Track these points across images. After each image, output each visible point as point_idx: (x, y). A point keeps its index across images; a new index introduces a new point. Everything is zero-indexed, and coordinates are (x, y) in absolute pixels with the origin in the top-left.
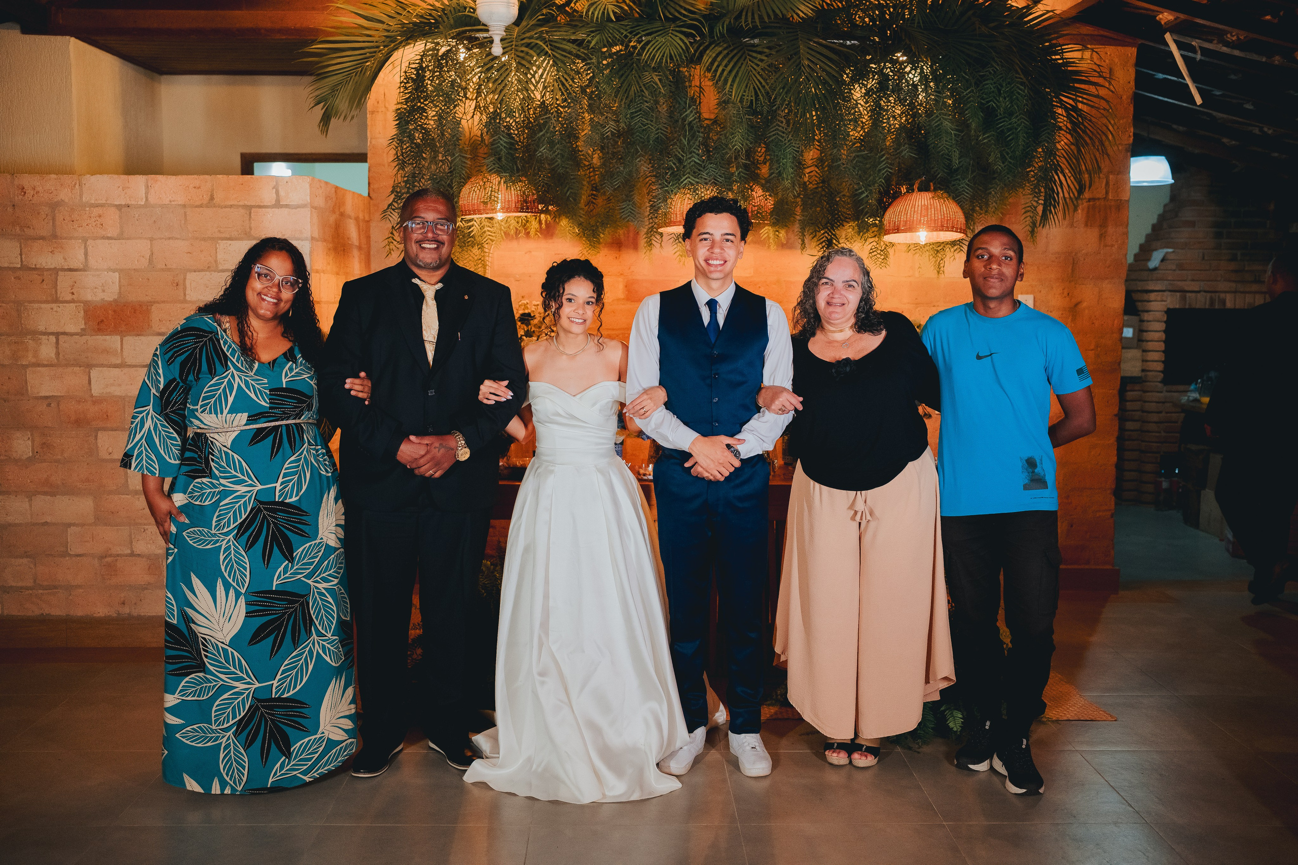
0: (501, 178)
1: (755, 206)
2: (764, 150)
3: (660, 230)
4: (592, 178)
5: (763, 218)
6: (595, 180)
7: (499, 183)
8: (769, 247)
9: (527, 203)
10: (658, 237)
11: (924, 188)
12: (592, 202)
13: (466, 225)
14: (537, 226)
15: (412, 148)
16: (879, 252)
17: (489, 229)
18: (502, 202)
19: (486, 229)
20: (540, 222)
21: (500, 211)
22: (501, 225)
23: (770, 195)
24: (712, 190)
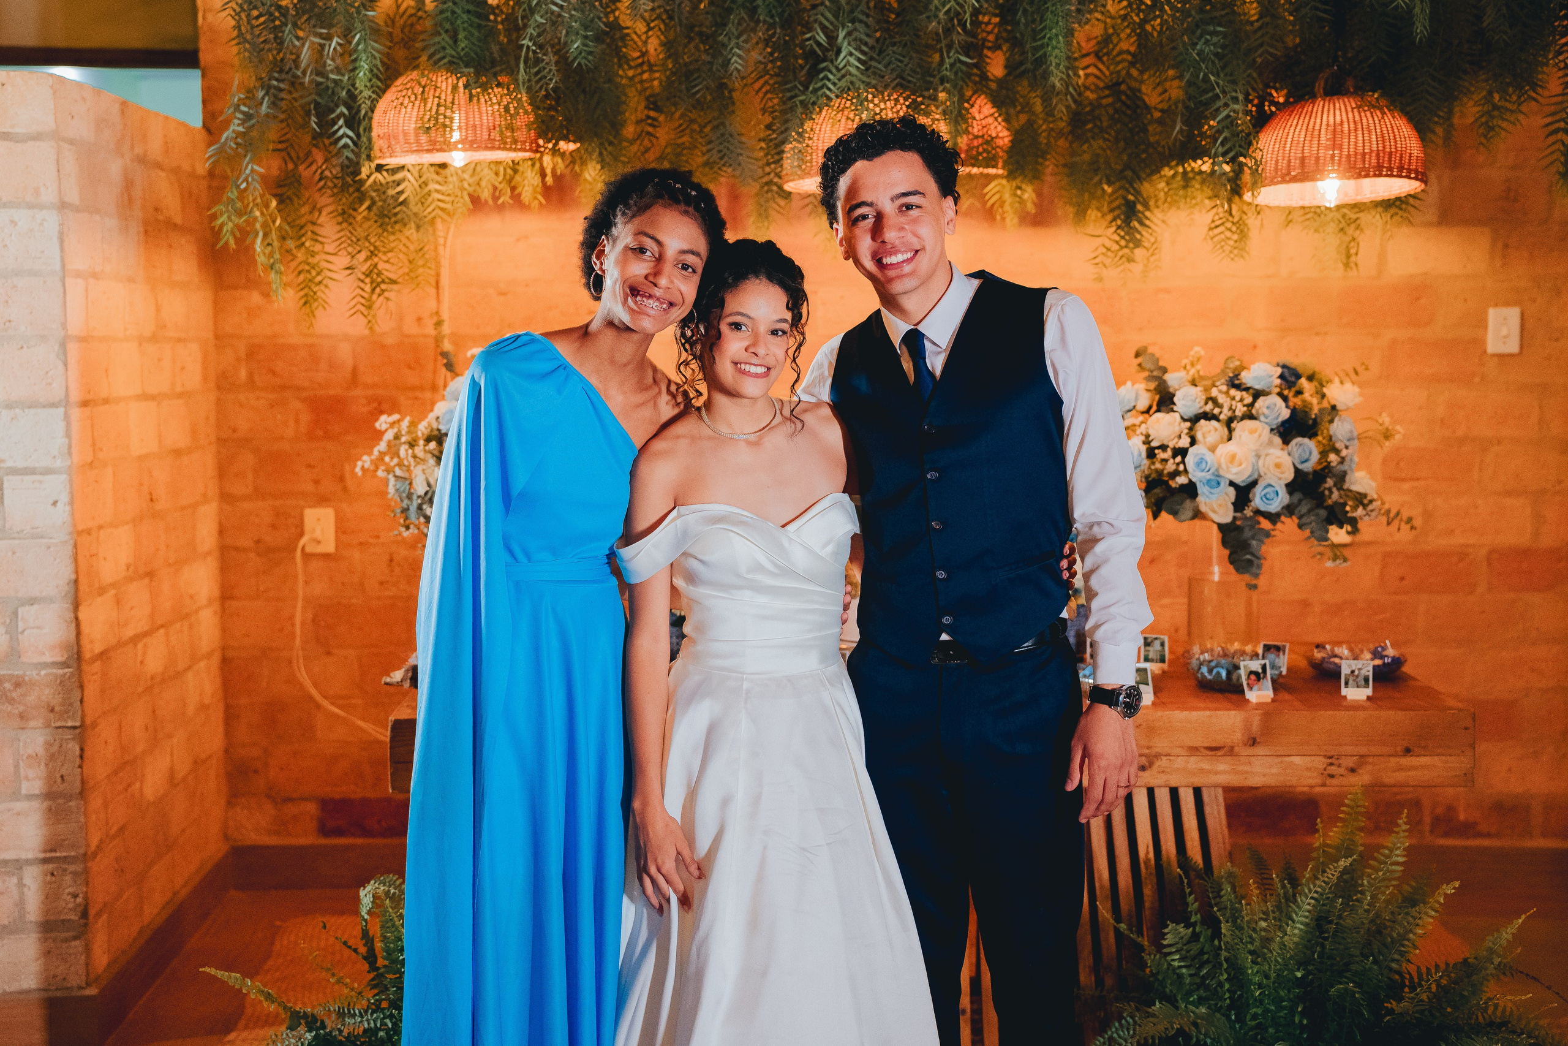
0: (458, 79)
1: (977, 137)
2: (997, 20)
3: (789, 187)
4: (646, 85)
5: (990, 162)
6: (652, 87)
7: (455, 88)
8: (1003, 219)
9: (513, 131)
10: (782, 202)
11: (1334, 91)
12: (648, 133)
13: (390, 178)
14: (537, 180)
15: (271, 14)
16: (1229, 225)
17: (438, 187)
18: (460, 128)
19: (432, 186)
20: (543, 175)
21: (457, 149)
22: (462, 180)
23: (1008, 114)
24: (897, 100)
